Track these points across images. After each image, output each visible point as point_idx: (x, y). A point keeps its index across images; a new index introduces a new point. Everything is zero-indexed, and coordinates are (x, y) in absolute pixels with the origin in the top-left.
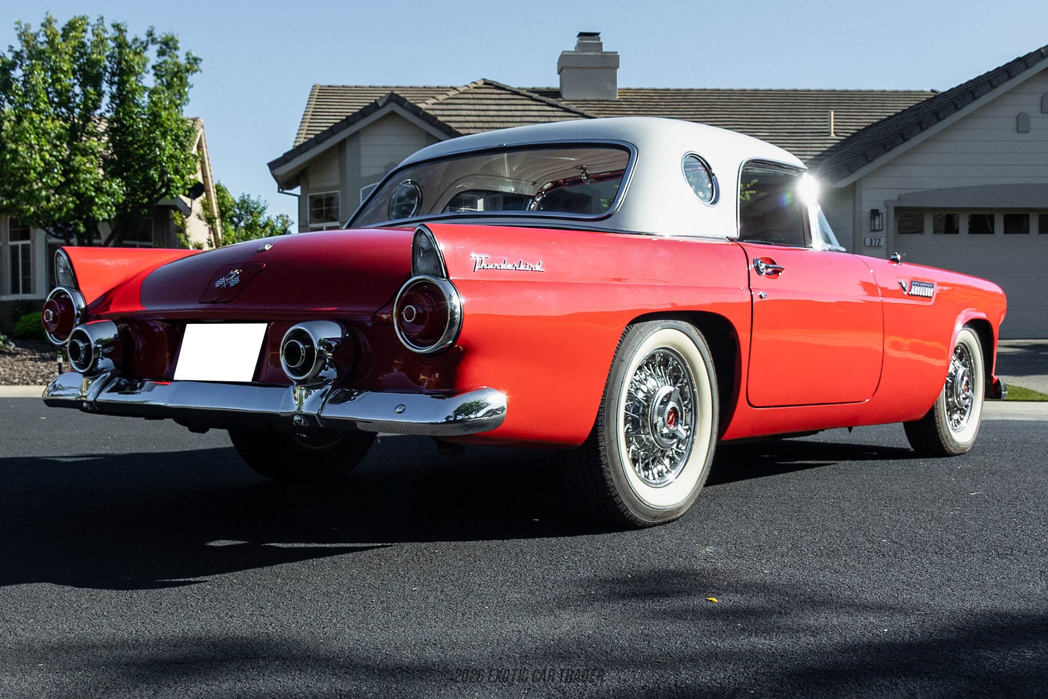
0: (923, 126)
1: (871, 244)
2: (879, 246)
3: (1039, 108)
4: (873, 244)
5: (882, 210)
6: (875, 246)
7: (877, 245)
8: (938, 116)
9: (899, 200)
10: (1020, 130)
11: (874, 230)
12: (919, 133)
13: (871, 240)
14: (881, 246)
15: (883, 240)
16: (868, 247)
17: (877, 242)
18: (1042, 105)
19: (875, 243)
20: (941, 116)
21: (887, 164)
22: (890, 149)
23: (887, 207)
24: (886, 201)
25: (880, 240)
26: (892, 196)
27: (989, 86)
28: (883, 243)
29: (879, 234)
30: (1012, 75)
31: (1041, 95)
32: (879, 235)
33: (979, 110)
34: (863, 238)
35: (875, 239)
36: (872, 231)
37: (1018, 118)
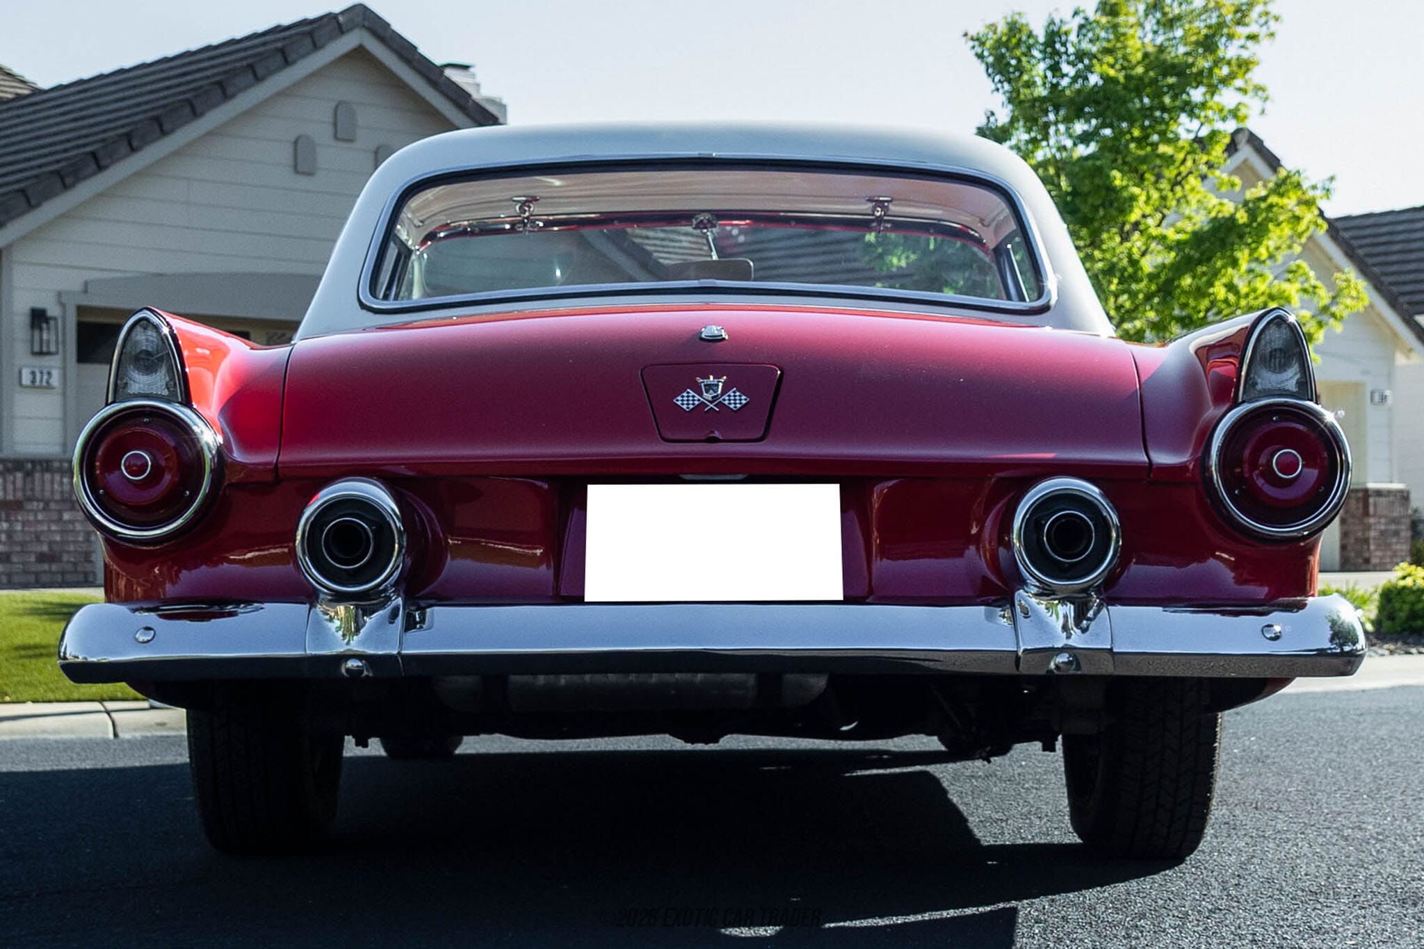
0: (135, 144)
1: (33, 381)
2: (49, 386)
3: (330, 129)
4: (38, 383)
5: (53, 311)
6: (40, 387)
7: (44, 384)
8: (161, 126)
9: (86, 291)
10: (299, 168)
11: (41, 353)
12: (94, 174)
13: (33, 373)
14: (53, 388)
15: (56, 374)
16: (27, 387)
17: (45, 377)
18: (335, 124)
19: (41, 381)
20: (167, 127)
21: (64, 216)
22: (73, 185)
23: (63, 305)
24: (59, 294)
25: (49, 373)
26: (72, 282)
27: (251, 76)
28: (55, 380)
29: (46, 361)
30: (290, 59)
31: (333, 105)
32: (47, 364)
33: (233, 121)
34: (16, 370)
35: (41, 373)
36: (34, 354)
37: (296, 143)
